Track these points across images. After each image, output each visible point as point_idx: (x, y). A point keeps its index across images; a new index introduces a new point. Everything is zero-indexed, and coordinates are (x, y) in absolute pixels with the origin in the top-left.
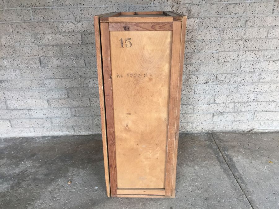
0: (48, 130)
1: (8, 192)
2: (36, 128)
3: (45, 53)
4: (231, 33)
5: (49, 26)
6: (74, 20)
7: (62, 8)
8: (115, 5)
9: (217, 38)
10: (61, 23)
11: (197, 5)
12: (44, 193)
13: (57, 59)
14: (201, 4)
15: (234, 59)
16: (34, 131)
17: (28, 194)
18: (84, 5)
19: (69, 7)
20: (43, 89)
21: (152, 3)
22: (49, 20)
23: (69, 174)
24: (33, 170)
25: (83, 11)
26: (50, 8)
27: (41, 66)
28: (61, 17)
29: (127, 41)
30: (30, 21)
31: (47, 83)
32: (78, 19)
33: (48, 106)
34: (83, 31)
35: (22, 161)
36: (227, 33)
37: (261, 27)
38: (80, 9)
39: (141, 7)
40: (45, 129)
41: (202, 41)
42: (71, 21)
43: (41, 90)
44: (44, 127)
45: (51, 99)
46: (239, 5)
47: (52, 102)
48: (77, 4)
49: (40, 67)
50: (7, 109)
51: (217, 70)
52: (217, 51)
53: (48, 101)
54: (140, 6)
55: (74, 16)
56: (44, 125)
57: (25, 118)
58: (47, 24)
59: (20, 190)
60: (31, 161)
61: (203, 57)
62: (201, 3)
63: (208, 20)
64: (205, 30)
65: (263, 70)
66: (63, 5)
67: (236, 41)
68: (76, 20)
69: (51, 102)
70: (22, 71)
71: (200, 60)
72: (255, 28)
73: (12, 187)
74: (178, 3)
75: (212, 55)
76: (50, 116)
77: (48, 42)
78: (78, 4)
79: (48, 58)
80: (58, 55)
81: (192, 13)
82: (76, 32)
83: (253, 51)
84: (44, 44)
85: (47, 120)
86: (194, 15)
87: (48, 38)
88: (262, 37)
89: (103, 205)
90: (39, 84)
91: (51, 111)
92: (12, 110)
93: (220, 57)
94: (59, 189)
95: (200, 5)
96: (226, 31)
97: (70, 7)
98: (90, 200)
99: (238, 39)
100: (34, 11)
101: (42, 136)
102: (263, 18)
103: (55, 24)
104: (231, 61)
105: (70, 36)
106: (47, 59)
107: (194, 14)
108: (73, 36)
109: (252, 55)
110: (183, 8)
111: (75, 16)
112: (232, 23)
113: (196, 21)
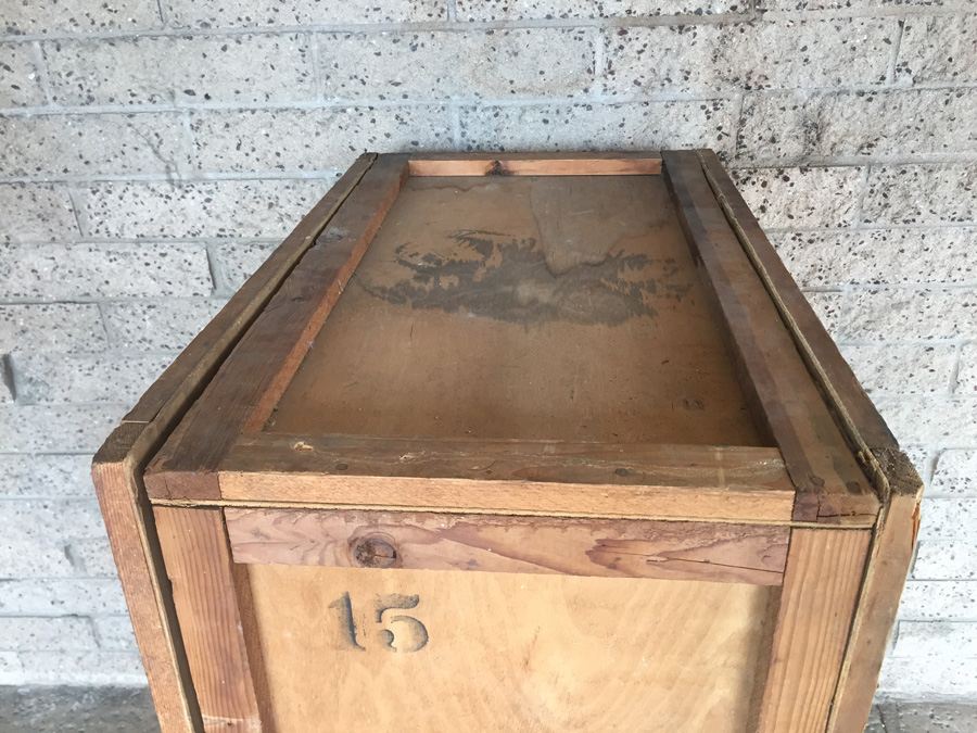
0: (85, 662)
2: (31, 654)
3: (29, 335)
5: (32, 206)
6: (165, 177)
7: (88, 114)
8: (382, 97)
9: (963, 271)
10: (94, 193)
11: (861, 94)
13: (89, 365)
14: (886, 92)
16: (23, 665)
18: (207, 97)
19: (129, 109)
20: (36, 496)
21: (597, 87)
22: (25, 174)
25: (204, 127)
26: (28, 113)
27: (14, 398)
28: (87, 163)
29: (388, 614)
31: (52, 474)
32: (184, 172)
33: (71, 569)
34: (214, 232)
38: (187, 121)
39: (534, 108)
40: (70, 662)
41: (873, 287)
42: (146, 184)
43: (30, 500)
44: (62, 651)
45: (80, 542)
47: (88, 553)
48: (172, 95)
49: (10, 402)
51: (943, 429)
52: (952, 341)
53: (67, 551)
54: (529, 103)
55: (160, 157)
56: (64, 644)
58: (20, 197)
61: (873, 367)
62: (886, 85)
63: (922, 178)
64: (896, 234)
66: (91, 99)
68: (174, 176)
69: (80, 551)
74: (748, 88)
75: (925, 358)
76: (83, 608)
77: (38, 284)
78: (179, 93)
79: (47, 359)
80: (95, 346)
81: (829, 139)
82: (179, 235)
84: (17, 295)
85: (71, 627)
86: (840, 154)
87: (36, 267)
90: (17, 477)
91: (88, 588)
93: (969, 372)
95: (881, 98)
101: (59, 683)
103: (62, 195)
105: (147, 259)
106: (43, 360)
107: (840, 147)
108: (163, 255)
110: (777, 111)
111: (168, 159)
113: (849, 187)
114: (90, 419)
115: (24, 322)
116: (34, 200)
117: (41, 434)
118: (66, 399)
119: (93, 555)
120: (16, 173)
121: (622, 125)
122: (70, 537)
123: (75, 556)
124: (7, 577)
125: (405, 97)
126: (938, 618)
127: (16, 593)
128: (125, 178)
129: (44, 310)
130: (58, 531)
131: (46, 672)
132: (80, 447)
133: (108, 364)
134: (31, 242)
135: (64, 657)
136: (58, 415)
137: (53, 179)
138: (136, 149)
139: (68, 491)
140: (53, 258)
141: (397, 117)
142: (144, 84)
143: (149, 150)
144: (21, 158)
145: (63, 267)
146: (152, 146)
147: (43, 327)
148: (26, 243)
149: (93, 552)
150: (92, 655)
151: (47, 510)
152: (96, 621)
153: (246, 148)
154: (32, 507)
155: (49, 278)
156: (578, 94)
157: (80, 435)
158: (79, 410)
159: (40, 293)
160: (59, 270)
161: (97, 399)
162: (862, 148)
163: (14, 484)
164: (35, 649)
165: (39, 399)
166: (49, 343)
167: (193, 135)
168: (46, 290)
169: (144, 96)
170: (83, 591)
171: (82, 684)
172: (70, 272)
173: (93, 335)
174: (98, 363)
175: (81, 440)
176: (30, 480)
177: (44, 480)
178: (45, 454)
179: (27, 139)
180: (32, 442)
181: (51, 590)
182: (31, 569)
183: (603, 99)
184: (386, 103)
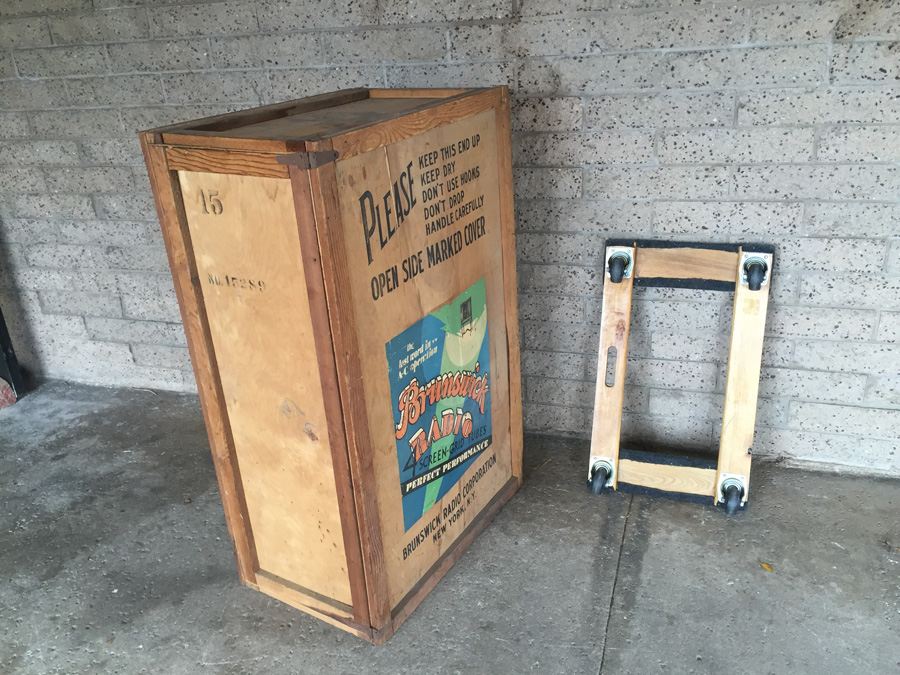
1: (60, 513)
4: (688, 144)
6: (258, 103)
7: (227, 72)
8: (351, 62)
9: (646, 157)
11: (575, 58)
12: (126, 531)
14: (588, 57)
15: (706, 226)
17: (94, 526)
18: (276, 63)
19: (244, 69)
21: (448, 56)
23: (203, 497)
24: (137, 474)
25: (275, 78)
26: (203, 71)
28: (226, 96)
30: (161, 105)
32: (267, 100)
35: (124, 448)
36: (675, 144)
37: (791, 125)
38: (268, 75)
39: (421, 66)
41: (600, 166)
46: (710, 59)
48: (263, 63)
50: (124, 317)
52: (647, 200)
54: (417, 64)
57: (161, 344)
59: (85, 516)
60: (144, 452)
61: (608, 216)
62: (588, 53)
63: (613, 103)
64: (606, 134)
65: (810, 265)
66: (229, 65)
67: (707, 170)
68: (262, 102)
70: (149, 226)
71: (598, 223)
72: (771, 129)
73: (74, 505)
74: (519, 56)
75: (634, 210)
78: (265, 61)
81: (564, 83)
83: (768, 202)
86: (570, 90)
88: (796, 160)
89: (230, 584)
92: (135, 321)
93: (659, 218)
94: (160, 528)
95: (585, 60)
96: (674, 139)
97: (248, 69)
98: (210, 568)
99: (715, 162)
100: (169, 80)
102: (795, 98)
104: (695, 230)
107: (569, 87)
109: (763, 215)
110: (537, 68)
111: (259, 93)
112: (689, 112)
113: (576, 108)
125: (361, 62)
128: (241, 103)
138: (247, 89)
141: (358, 72)
142: (251, 57)
143: (252, 89)
144: (199, 93)
146: (254, 88)
153: (292, 88)
156: (439, 59)
162: (579, 87)
167: (270, 82)
169: (250, 64)
179: (202, 84)
183: (452, 62)
184: (353, 65)
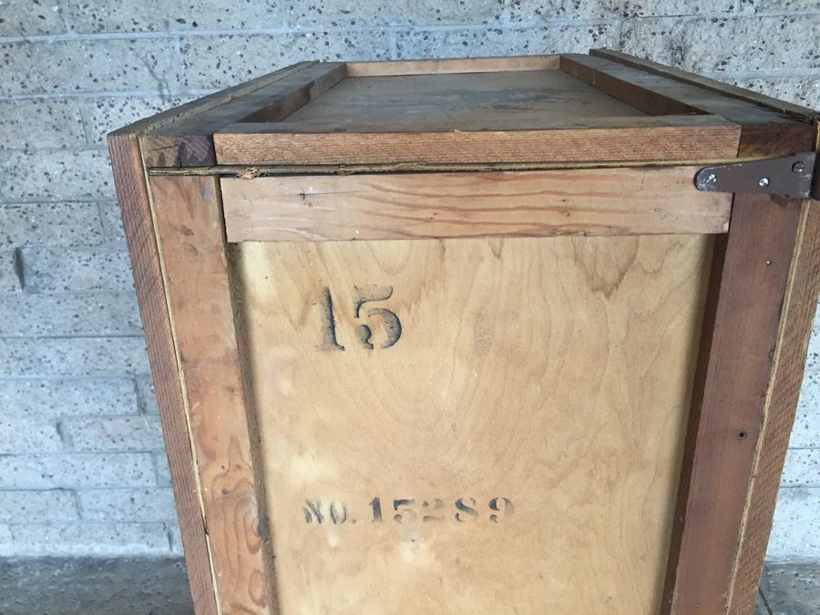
114: (85, 305)
115: (36, 219)
116: (50, 113)
117: (43, 320)
118: (66, 288)
119: (79, 431)
120: (38, 90)
121: (526, 47)
122: (62, 414)
123: (65, 433)
124: (5, 452)
125: (353, 23)
126: (797, 483)
127: (12, 466)
128: (125, 94)
129: (53, 208)
130: (52, 407)
131: (33, 544)
132: (76, 330)
133: (103, 255)
134: (46, 149)
135: (49, 528)
136: (59, 303)
137: (67, 95)
138: (136, 69)
139: (62, 372)
140: (63, 163)
141: (346, 40)
142: (145, 15)
143: (146, 69)
144: (42, 77)
145: (71, 171)
146: (149, 67)
147: (51, 223)
148: (41, 149)
149: (80, 428)
150: (74, 526)
151: (44, 389)
152: (79, 493)
153: (224, 67)
154: (31, 386)
155: (58, 180)
156: (491, 20)
157: (76, 320)
158: (76, 298)
159: (51, 193)
160: (67, 174)
161: (92, 288)
162: (717, 65)
163: (17, 366)
164: (24, 522)
165: (43, 288)
166: (55, 238)
168: (56, 191)
169: (144, 25)
170: (69, 466)
171: (64, 555)
172: (76, 175)
173: (92, 230)
174: (94, 255)
175: (76, 324)
176: (31, 361)
177: (43, 360)
178: (46, 338)
179: (48, 61)
180: (35, 326)
181: (42, 464)
182: (26, 445)
183: (511, 25)
184: (338, 29)
